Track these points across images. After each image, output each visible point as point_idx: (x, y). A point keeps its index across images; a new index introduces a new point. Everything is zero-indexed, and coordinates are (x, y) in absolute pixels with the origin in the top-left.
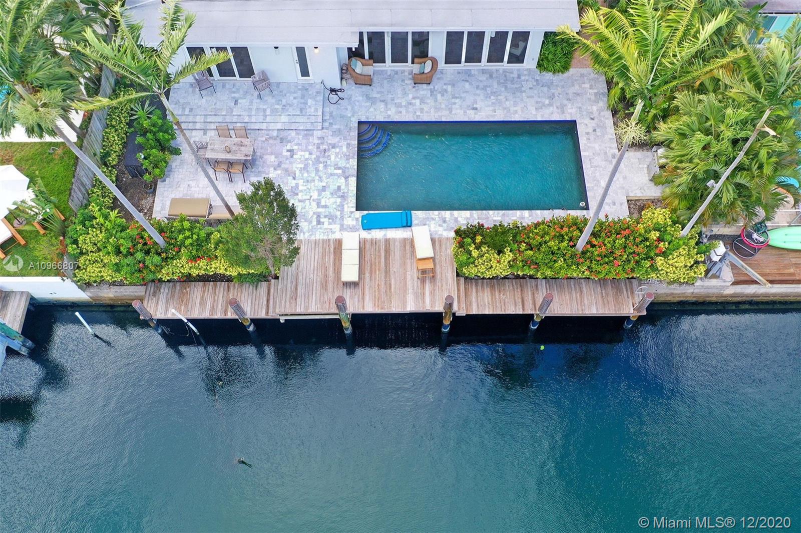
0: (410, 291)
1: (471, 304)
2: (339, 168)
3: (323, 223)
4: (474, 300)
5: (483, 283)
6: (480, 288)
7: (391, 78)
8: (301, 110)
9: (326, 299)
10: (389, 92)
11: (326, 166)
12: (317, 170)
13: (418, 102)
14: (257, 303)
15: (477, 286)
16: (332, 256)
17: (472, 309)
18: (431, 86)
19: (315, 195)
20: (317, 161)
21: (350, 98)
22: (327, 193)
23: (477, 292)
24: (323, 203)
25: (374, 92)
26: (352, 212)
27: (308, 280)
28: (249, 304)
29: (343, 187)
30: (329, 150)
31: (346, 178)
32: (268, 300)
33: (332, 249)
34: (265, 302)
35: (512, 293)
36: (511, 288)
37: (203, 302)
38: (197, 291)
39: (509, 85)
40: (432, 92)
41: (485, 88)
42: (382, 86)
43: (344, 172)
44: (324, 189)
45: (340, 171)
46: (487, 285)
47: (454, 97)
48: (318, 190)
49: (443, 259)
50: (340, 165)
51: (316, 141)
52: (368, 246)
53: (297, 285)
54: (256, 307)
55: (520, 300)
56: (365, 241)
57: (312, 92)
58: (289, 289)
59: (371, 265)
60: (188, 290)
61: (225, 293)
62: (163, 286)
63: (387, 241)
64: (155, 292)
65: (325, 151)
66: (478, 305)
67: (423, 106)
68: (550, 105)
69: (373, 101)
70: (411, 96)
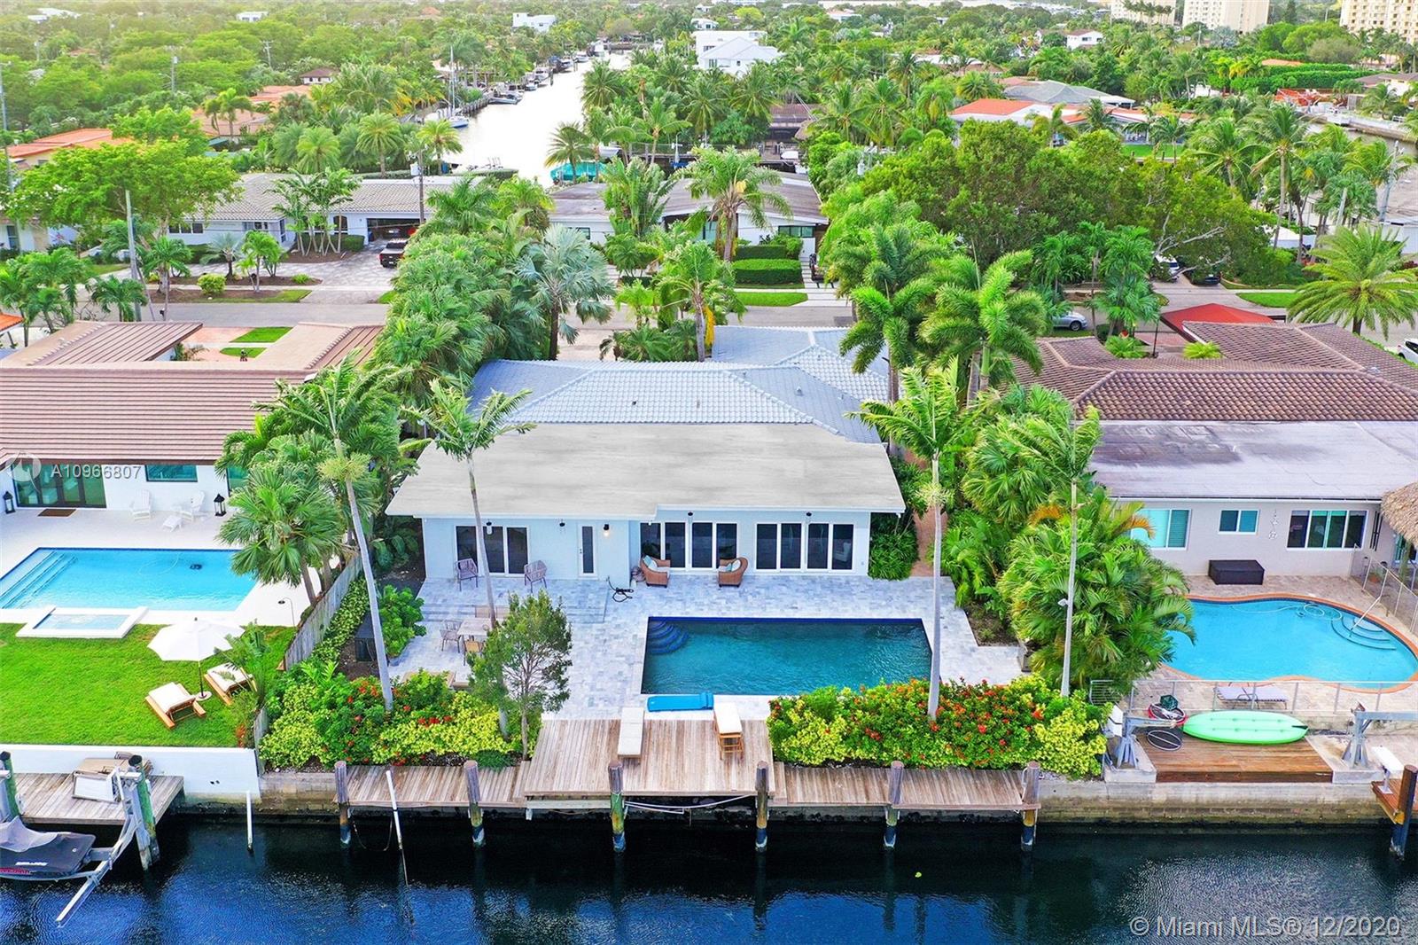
0: (710, 771)
1: (794, 792)
2: (622, 656)
3: (597, 705)
4: (798, 788)
5: (810, 772)
6: (806, 777)
7: (692, 582)
8: (580, 603)
9: (594, 778)
10: (688, 593)
11: (605, 654)
12: (593, 657)
13: (723, 602)
14: (498, 788)
15: (802, 773)
16: (606, 738)
17: (796, 797)
18: (740, 589)
19: (589, 679)
20: (595, 649)
21: (639, 598)
22: (606, 678)
23: (802, 780)
24: (598, 687)
25: (670, 592)
26: (635, 695)
27: (571, 759)
28: (487, 789)
29: (625, 672)
30: (610, 640)
31: (631, 665)
32: (513, 786)
33: (607, 730)
34: (509, 788)
35: (851, 782)
36: (849, 777)
37: (423, 785)
38: (417, 776)
39: (836, 589)
40: (741, 594)
41: (806, 591)
42: (680, 588)
43: (627, 659)
44: (601, 673)
45: (623, 659)
46: (816, 774)
47: (768, 598)
48: (593, 675)
49: (755, 740)
50: (623, 653)
51: (595, 632)
52: (654, 727)
53: (555, 763)
54: (496, 792)
55: (862, 789)
56: (651, 722)
57: (595, 588)
58: (544, 768)
59: (658, 745)
60: (405, 773)
61: (455, 777)
62: (372, 769)
63: (681, 724)
64: (359, 775)
65: (605, 641)
66: (804, 793)
67: (729, 605)
68: (888, 605)
69: (669, 600)
70: (715, 597)
